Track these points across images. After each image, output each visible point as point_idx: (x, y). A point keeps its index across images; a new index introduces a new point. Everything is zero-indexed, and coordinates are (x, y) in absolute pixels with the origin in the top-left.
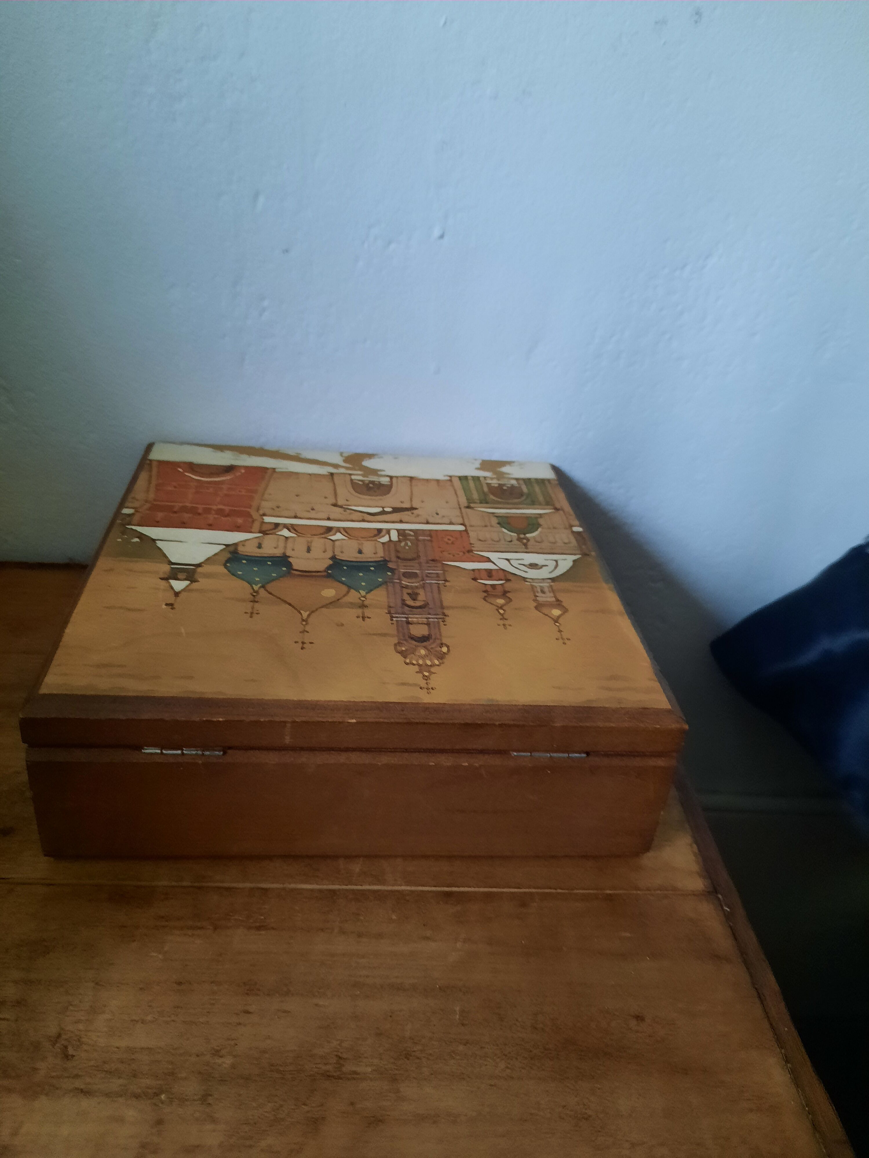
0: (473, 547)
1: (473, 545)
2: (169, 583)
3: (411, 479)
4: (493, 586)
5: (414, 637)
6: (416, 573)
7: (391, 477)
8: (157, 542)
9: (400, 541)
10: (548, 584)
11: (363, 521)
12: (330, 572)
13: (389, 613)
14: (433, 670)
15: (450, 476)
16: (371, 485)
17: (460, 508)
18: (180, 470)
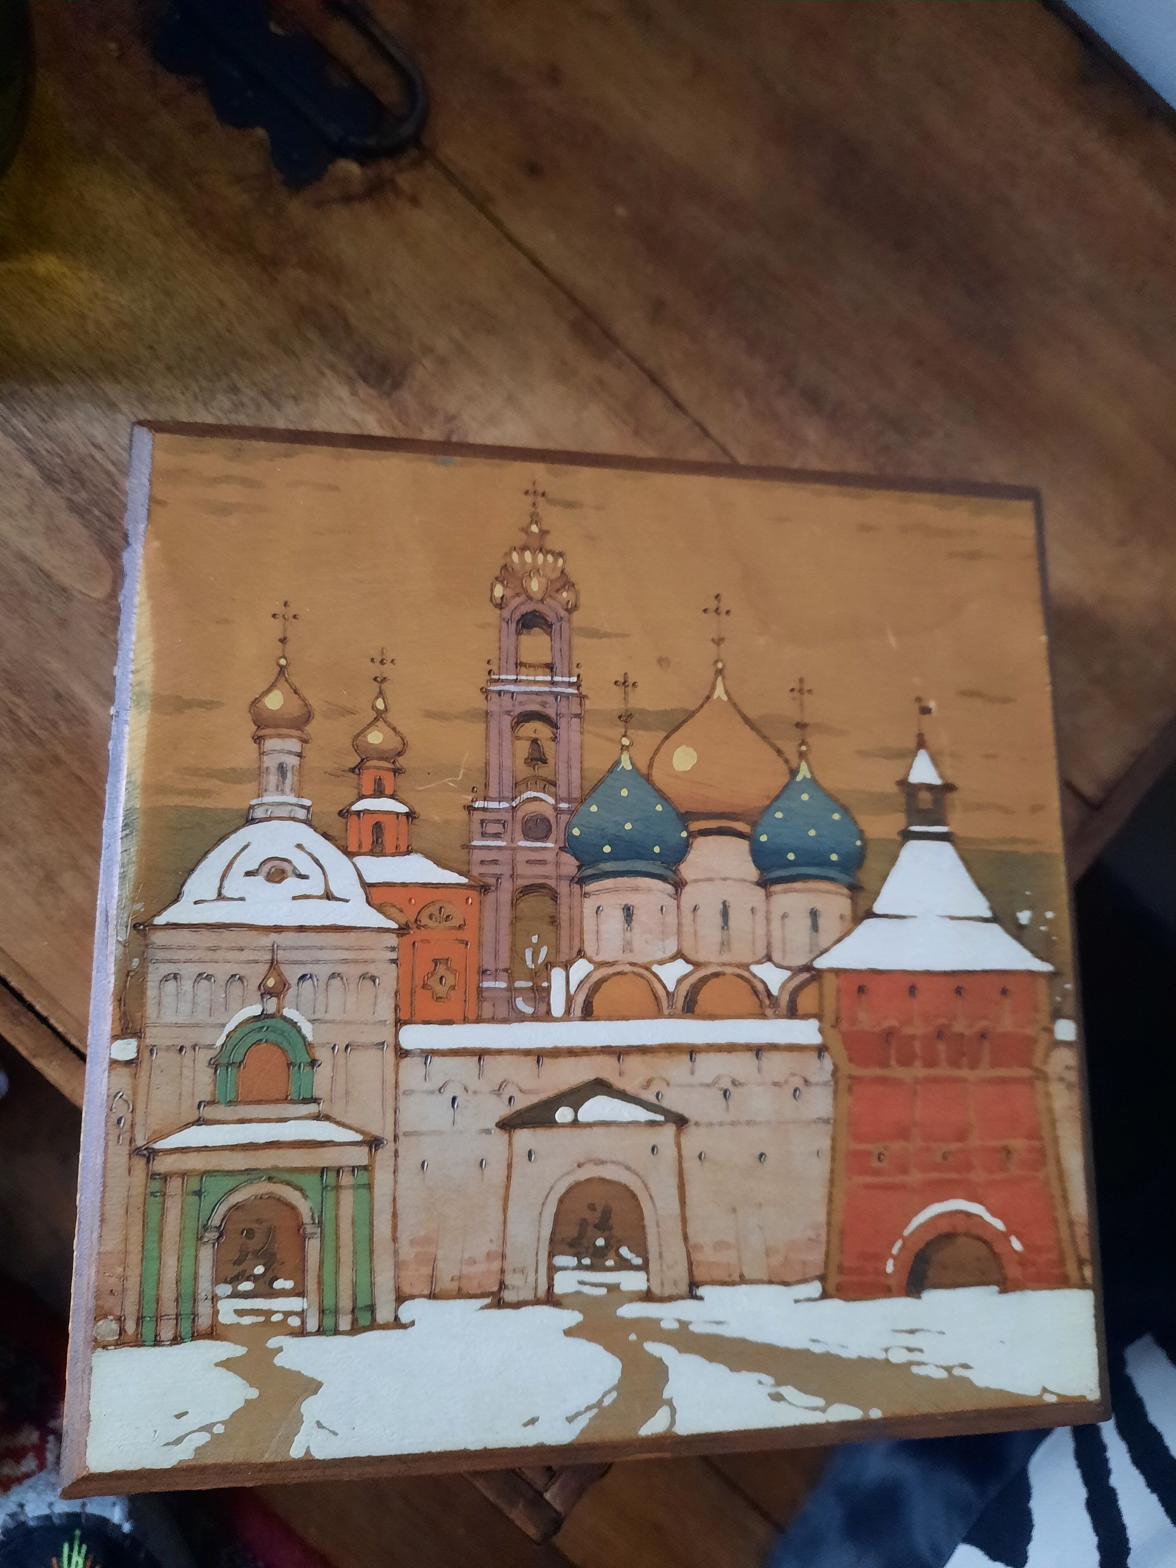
0: (393, 949)
1: (394, 956)
2: (941, 776)
3: (499, 1303)
4: (379, 793)
5: (544, 627)
6: (527, 836)
7: (551, 1299)
8: (988, 914)
9: (548, 965)
10: (267, 799)
11: (619, 1053)
12: (684, 834)
13: (582, 697)
14: (521, 538)
15: (397, 1324)
16: (600, 1242)
17: (396, 1138)
18: (1017, 1245)
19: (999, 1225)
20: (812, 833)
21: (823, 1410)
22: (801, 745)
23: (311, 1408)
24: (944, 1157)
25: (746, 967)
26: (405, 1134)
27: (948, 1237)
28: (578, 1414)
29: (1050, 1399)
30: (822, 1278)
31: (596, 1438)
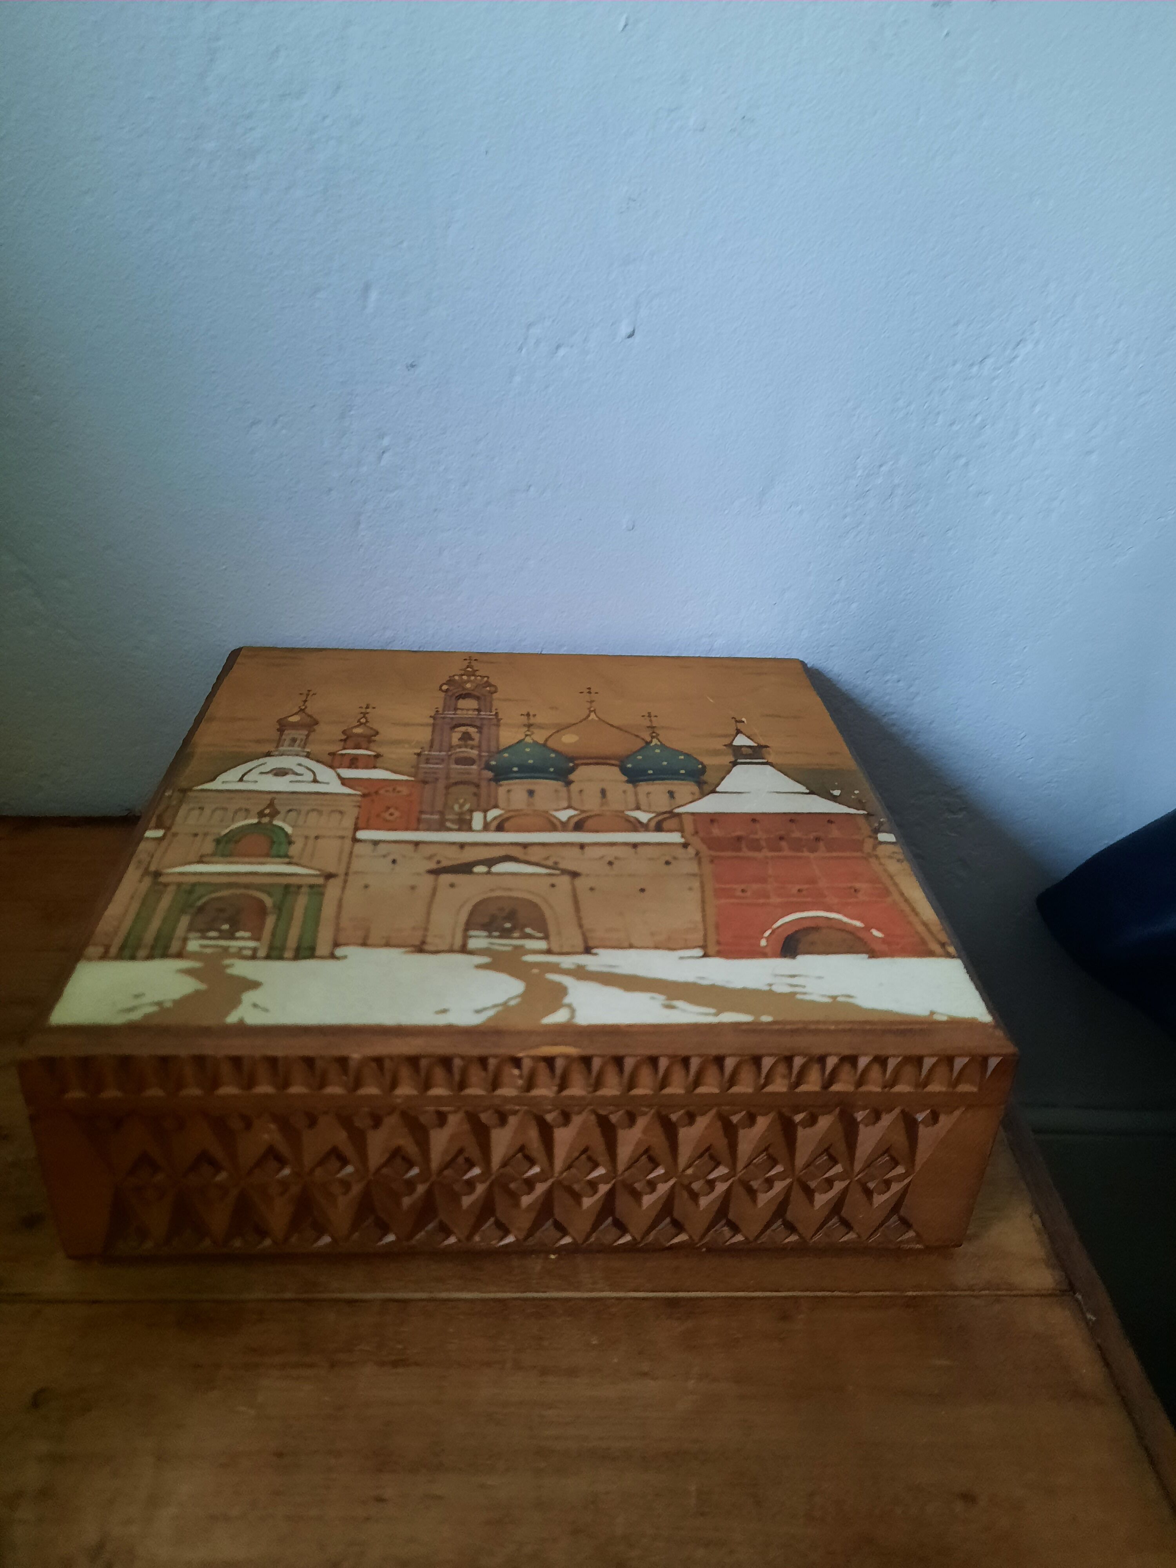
0: (357, 802)
2: (757, 743)
3: (420, 949)
4: (357, 748)
5: (474, 698)
6: (458, 764)
7: (464, 950)
8: (806, 791)
9: (471, 811)
10: (282, 749)
12: (571, 765)
13: (498, 720)
14: (463, 672)
15: (333, 956)
16: (508, 925)
17: (346, 874)
18: (876, 933)
19: (858, 924)
20: (665, 763)
21: (715, 1015)
22: (652, 734)
23: (249, 997)
24: (799, 891)
25: (623, 812)
26: (355, 873)
27: (813, 929)
28: (485, 1009)
29: (941, 1018)
30: (704, 947)
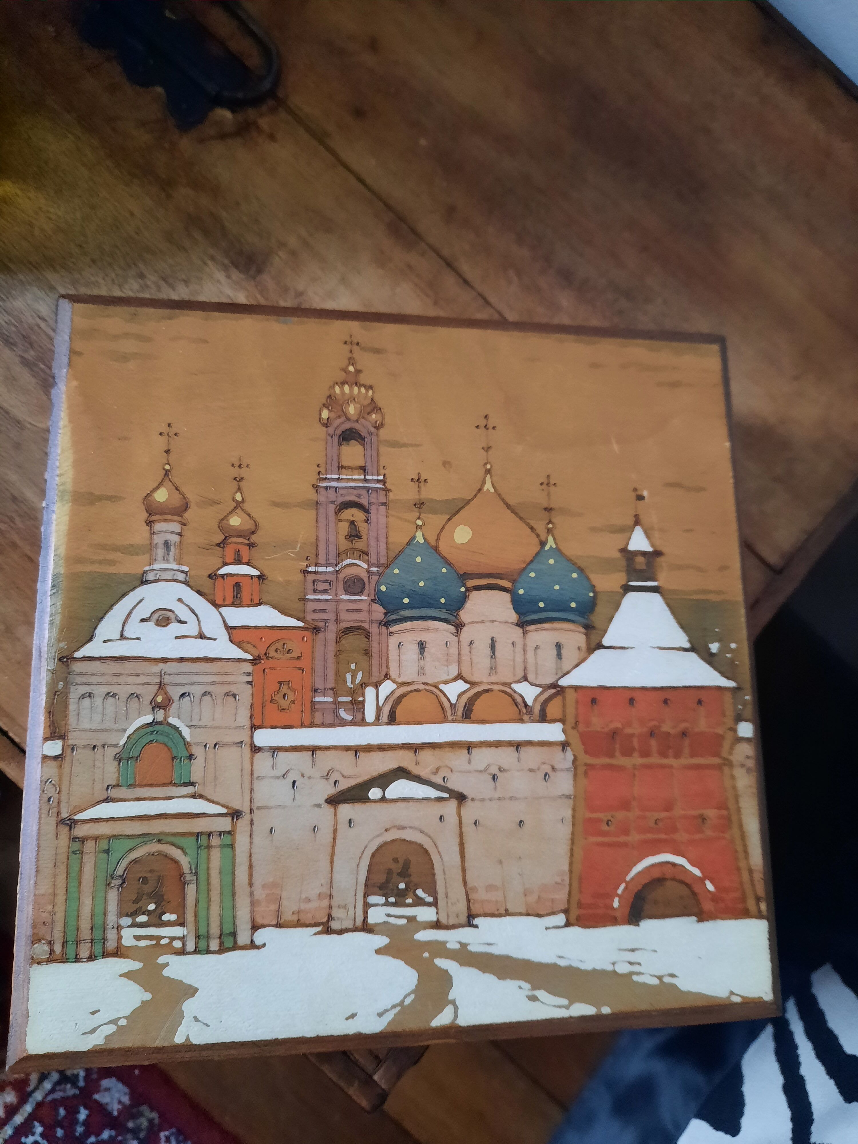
0: (249, 674)
1: (249, 679)
2: (652, 545)
3: (328, 931)
4: (238, 561)
5: (359, 440)
7: (366, 928)
8: (687, 645)
9: (363, 685)
10: (156, 566)
11: (415, 748)
12: (463, 589)
13: (387, 491)
14: (342, 376)
15: (253, 946)
16: (402, 886)
17: (251, 811)
18: (710, 887)
19: (697, 872)
20: (557, 587)
21: (567, 1007)
22: (548, 524)
23: (190, 1007)
24: (656, 822)
25: (509, 685)
26: (259, 808)
27: (659, 881)
28: (386, 1011)
29: (736, 999)
30: (566, 912)
31: (399, 1029)
